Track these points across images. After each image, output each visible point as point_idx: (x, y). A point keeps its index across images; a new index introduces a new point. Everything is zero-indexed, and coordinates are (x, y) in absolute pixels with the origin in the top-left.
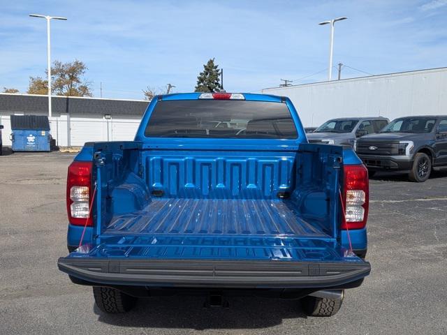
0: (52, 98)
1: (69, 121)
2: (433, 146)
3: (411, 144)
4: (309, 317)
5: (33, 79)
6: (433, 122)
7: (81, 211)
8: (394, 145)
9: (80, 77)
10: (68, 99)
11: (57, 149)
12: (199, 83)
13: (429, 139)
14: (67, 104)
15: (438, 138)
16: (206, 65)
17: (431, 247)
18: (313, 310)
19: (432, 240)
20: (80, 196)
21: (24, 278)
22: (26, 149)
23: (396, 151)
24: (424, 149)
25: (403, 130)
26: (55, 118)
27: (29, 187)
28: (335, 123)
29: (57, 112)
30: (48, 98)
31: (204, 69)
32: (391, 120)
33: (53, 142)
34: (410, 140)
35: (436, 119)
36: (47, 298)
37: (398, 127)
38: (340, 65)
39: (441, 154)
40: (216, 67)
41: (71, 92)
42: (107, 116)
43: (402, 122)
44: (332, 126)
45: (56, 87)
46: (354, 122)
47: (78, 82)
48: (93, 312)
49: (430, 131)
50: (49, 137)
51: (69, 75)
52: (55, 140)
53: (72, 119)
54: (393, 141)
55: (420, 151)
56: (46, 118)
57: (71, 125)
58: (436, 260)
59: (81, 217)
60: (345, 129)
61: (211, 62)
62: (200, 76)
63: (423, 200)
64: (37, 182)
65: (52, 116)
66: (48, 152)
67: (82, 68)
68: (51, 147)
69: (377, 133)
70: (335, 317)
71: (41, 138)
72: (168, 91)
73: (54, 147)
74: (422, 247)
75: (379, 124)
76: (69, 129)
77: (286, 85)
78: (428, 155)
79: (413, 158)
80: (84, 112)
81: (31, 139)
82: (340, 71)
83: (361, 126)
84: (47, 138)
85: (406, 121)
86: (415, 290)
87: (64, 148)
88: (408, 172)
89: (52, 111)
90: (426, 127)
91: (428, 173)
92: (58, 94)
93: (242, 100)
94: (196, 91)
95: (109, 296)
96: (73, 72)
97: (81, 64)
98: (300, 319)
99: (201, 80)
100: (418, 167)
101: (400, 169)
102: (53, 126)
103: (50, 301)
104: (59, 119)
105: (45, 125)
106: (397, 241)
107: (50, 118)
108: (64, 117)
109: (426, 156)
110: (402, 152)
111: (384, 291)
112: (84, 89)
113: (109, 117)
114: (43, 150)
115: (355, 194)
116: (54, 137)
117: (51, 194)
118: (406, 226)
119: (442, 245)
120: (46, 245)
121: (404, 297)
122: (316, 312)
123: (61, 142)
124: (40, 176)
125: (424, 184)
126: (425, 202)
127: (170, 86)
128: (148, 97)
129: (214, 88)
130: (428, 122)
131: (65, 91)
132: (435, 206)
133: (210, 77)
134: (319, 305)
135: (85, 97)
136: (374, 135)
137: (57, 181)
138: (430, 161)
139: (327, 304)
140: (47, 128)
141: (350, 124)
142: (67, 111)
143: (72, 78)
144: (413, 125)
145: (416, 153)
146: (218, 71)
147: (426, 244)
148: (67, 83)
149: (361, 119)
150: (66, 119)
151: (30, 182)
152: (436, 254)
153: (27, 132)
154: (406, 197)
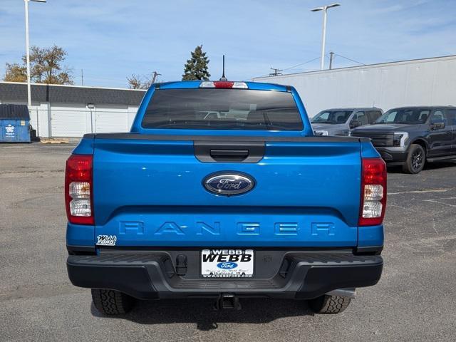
0: (31, 86)
1: (49, 111)
2: (427, 137)
3: (406, 135)
4: (316, 315)
5: (9, 66)
6: (427, 113)
7: (82, 209)
8: (388, 137)
9: (60, 64)
10: (48, 86)
11: (38, 139)
12: (186, 71)
13: (423, 130)
14: (48, 92)
15: (432, 129)
16: (194, 52)
17: (431, 240)
18: (321, 308)
19: (430, 233)
20: (80, 192)
21: (14, 278)
22: (5, 141)
23: (391, 142)
24: (419, 140)
25: (397, 121)
26: (35, 107)
27: (10, 181)
28: (328, 114)
29: (37, 101)
30: (27, 85)
31: (191, 57)
32: (385, 111)
33: (33, 132)
34: (405, 131)
35: (431, 110)
36: (41, 299)
37: (392, 118)
38: (331, 53)
39: (435, 145)
40: (204, 54)
41: (51, 79)
42: (89, 106)
43: (396, 113)
44: (326, 117)
45: (34, 74)
46: (347, 113)
47: (58, 68)
48: (91, 314)
49: (424, 123)
50: (29, 127)
51: (48, 61)
52: (35, 131)
53: (52, 108)
54: (388, 132)
55: (415, 143)
56: (26, 107)
57: (52, 114)
58: (438, 254)
59: (81, 215)
60: (338, 120)
61: (199, 49)
62: (187, 63)
63: (418, 192)
64: (18, 175)
65: (32, 105)
66: (28, 143)
67: (62, 54)
68: (31, 137)
69: (371, 124)
70: (342, 314)
71: (20, 128)
72: (154, 79)
73: (34, 138)
74: (423, 240)
75: (373, 115)
76: (50, 119)
77: (276, 74)
78: (423, 147)
79: (408, 149)
80: (65, 101)
81: (10, 129)
82: (331, 60)
83: (355, 117)
84: (26, 128)
85: (401, 112)
86: (420, 284)
87: (45, 139)
88: (403, 163)
89: (32, 99)
90: (420, 117)
91: (422, 165)
92: (37, 82)
93: (245, 89)
94: (183, 79)
95: (109, 298)
96: (52, 58)
97: (60, 49)
98: (308, 316)
99: (188, 68)
100: (413, 158)
101: (394, 161)
102: (33, 115)
103: (43, 303)
104: (39, 108)
105: (24, 114)
106: (398, 234)
107: (30, 107)
108: (44, 106)
109: (421, 147)
110: (397, 143)
111: (389, 286)
112: (65, 76)
113: (92, 106)
114: (23, 141)
115: (372, 188)
116: (35, 128)
117: (35, 188)
118: (405, 218)
119: (442, 238)
120: (34, 243)
121: (410, 291)
122: (325, 309)
123: (42, 133)
124: (22, 168)
125: (418, 175)
126: (422, 194)
127: (156, 74)
128: (132, 86)
129: (202, 76)
130: (422, 113)
131: (44, 78)
132: (431, 198)
133: (197, 64)
134: (328, 302)
135: (65, 85)
136: (368, 126)
137: (41, 174)
138: (424, 152)
139: (336, 301)
140: (27, 118)
141: (343, 114)
142: (47, 100)
143: (52, 65)
144: (408, 116)
145: (410, 144)
146: (206, 58)
147: (426, 236)
148: (47, 70)
149: (354, 109)
150: (47, 109)
151: (12, 175)
152: (436, 247)
153: (5, 122)
154: (402, 190)
